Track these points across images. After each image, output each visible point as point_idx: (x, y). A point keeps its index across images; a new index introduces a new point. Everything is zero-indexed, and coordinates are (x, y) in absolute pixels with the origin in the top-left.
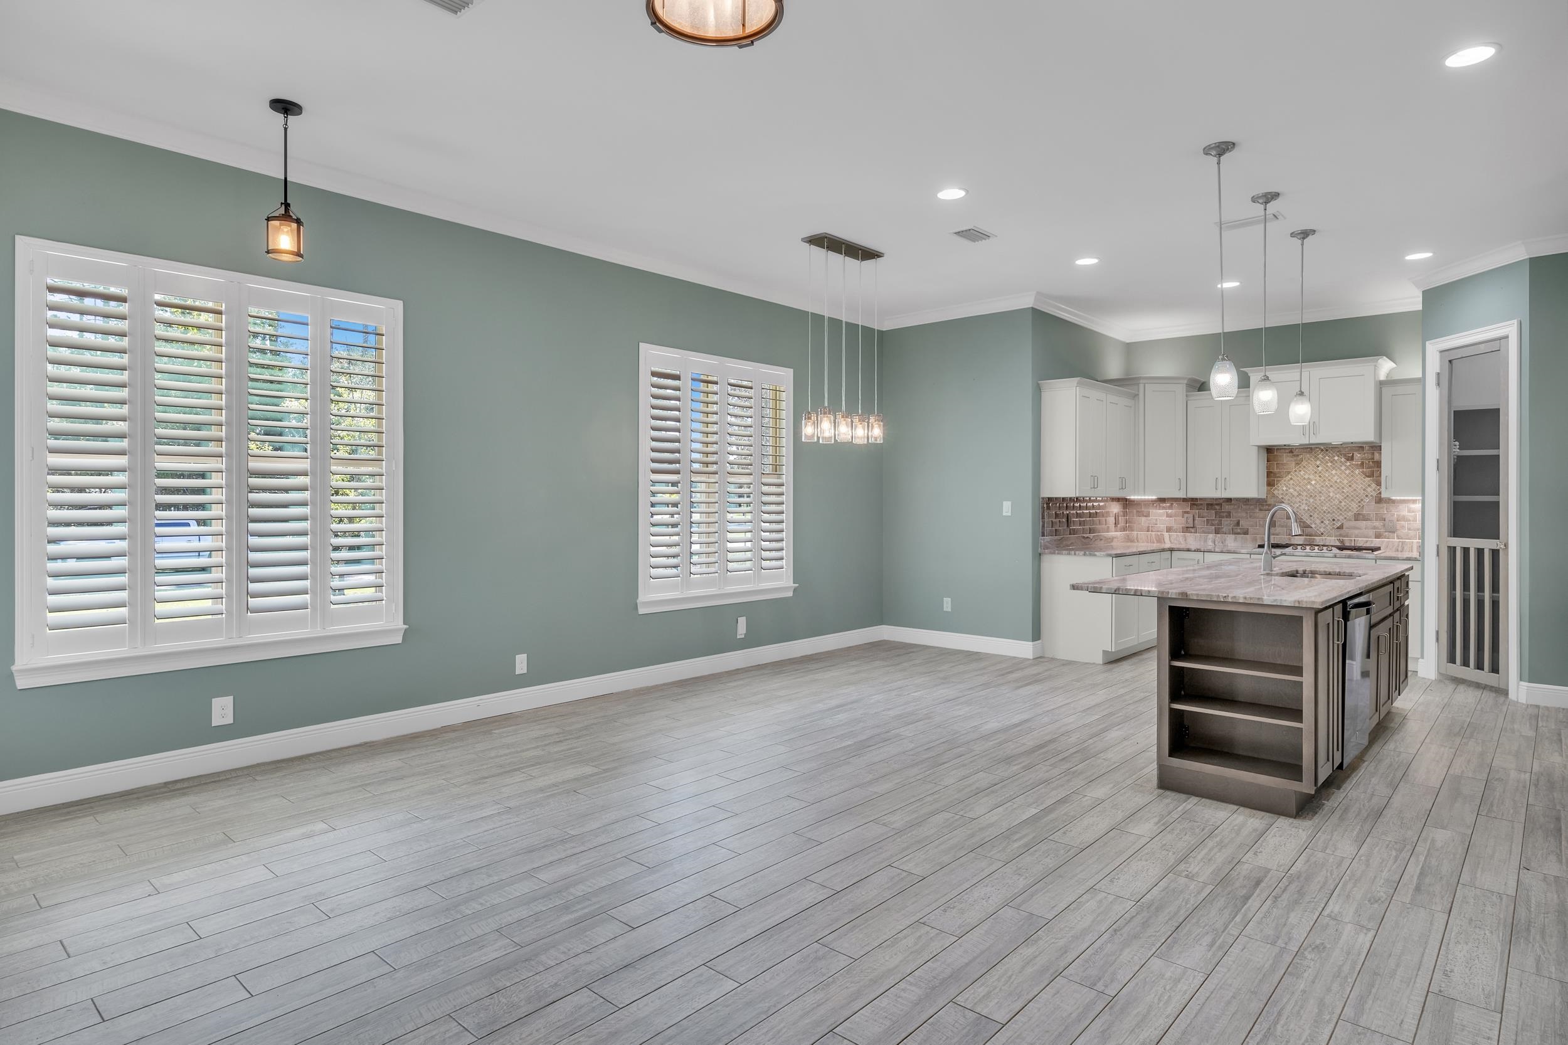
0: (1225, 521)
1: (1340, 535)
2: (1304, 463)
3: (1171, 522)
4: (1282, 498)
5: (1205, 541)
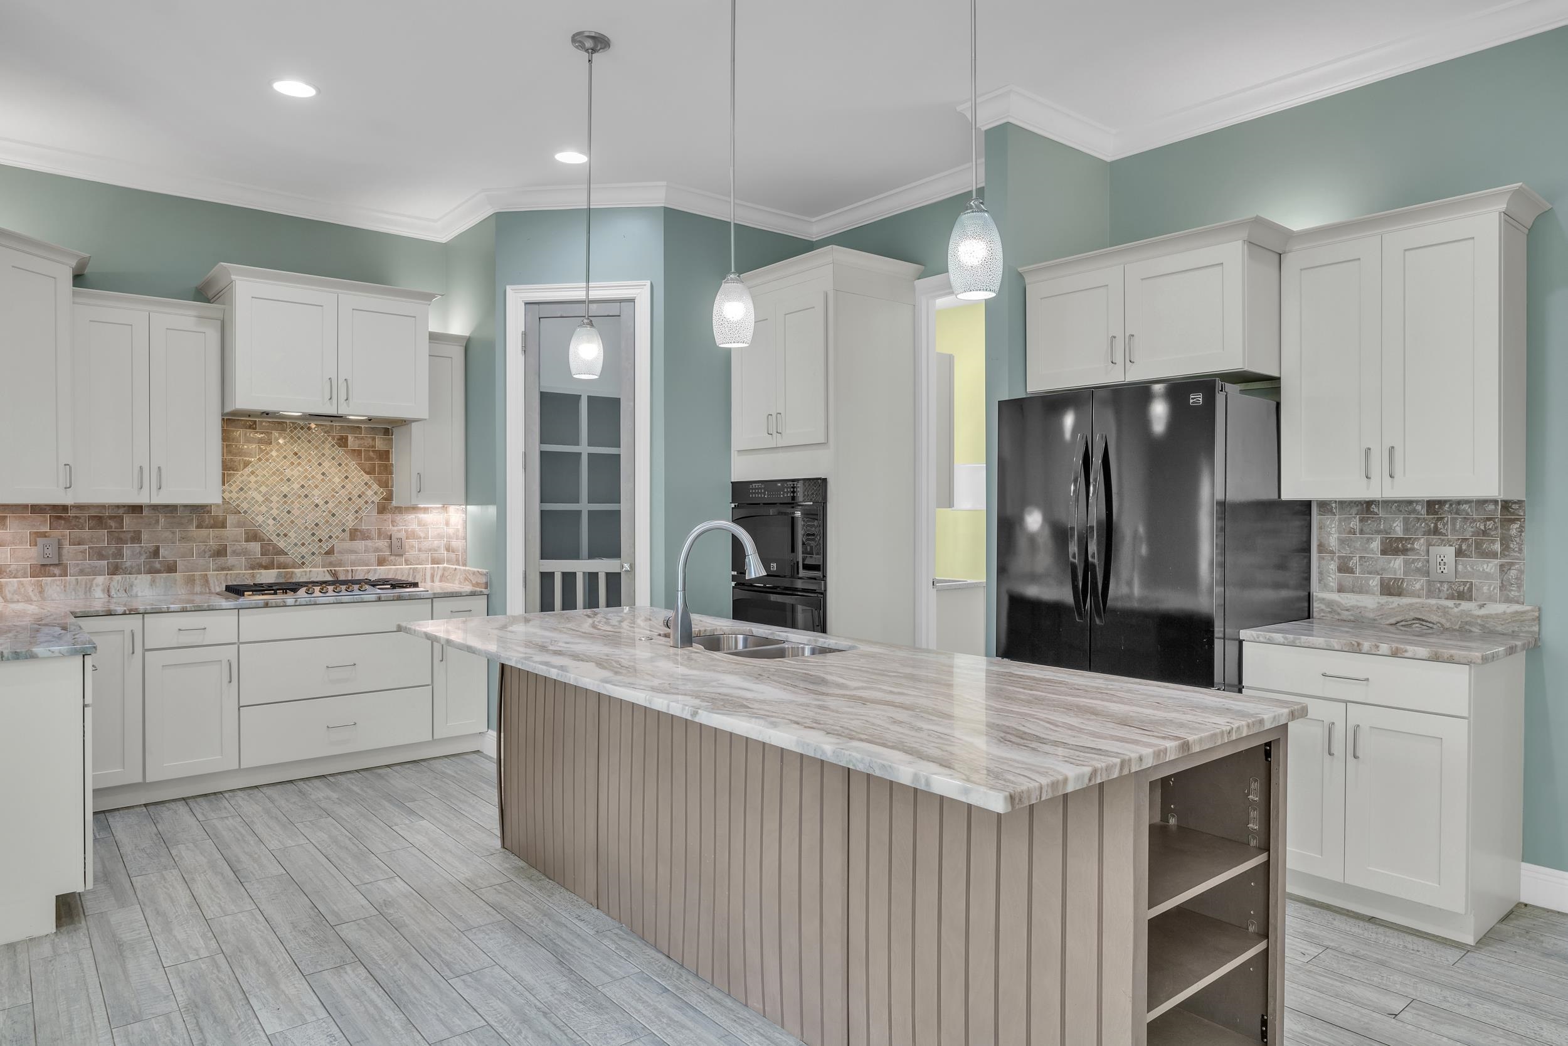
0: (128, 548)
1: (331, 564)
2: (274, 448)
4: (246, 505)
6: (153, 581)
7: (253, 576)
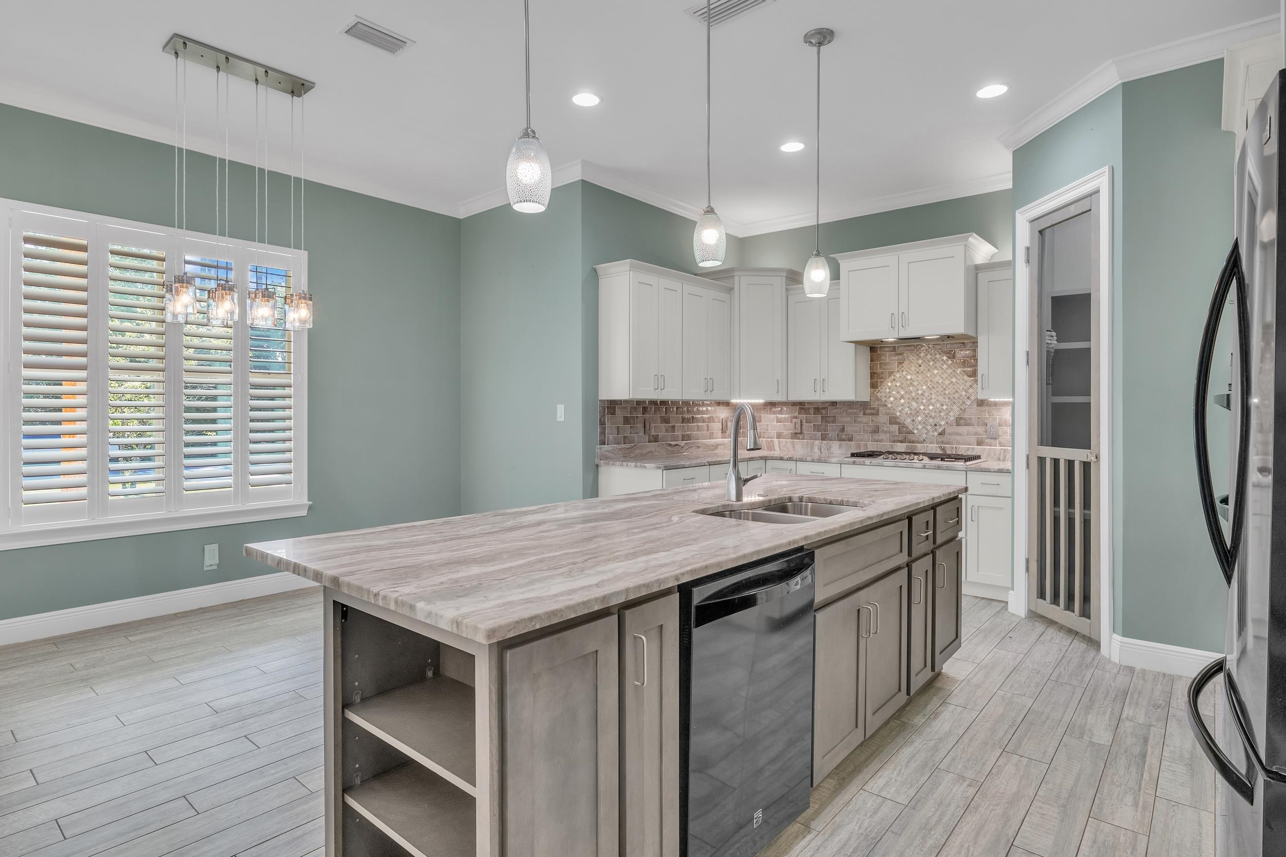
0: (831, 427)
1: (942, 442)
2: (906, 363)
3: (780, 427)
4: (886, 401)
5: (812, 448)
6: (840, 446)
7: (892, 447)
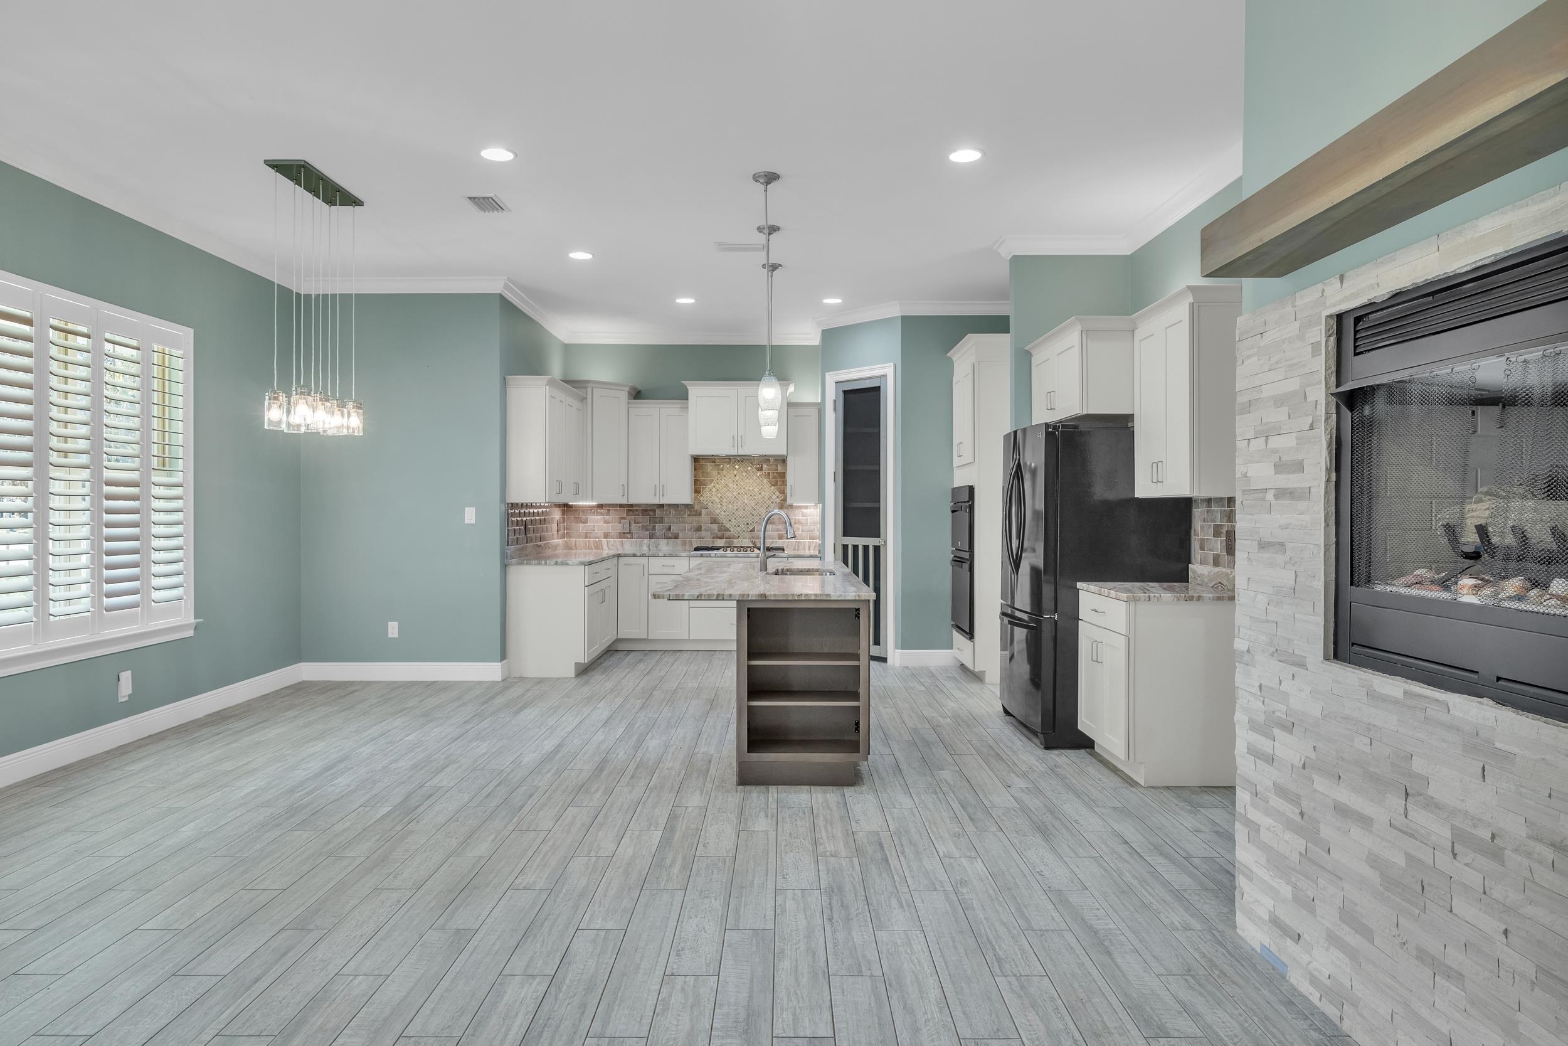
0: (658, 526)
1: (753, 538)
2: (724, 472)
3: (608, 528)
4: (707, 504)
5: (641, 546)
6: (668, 543)
7: (713, 542)
